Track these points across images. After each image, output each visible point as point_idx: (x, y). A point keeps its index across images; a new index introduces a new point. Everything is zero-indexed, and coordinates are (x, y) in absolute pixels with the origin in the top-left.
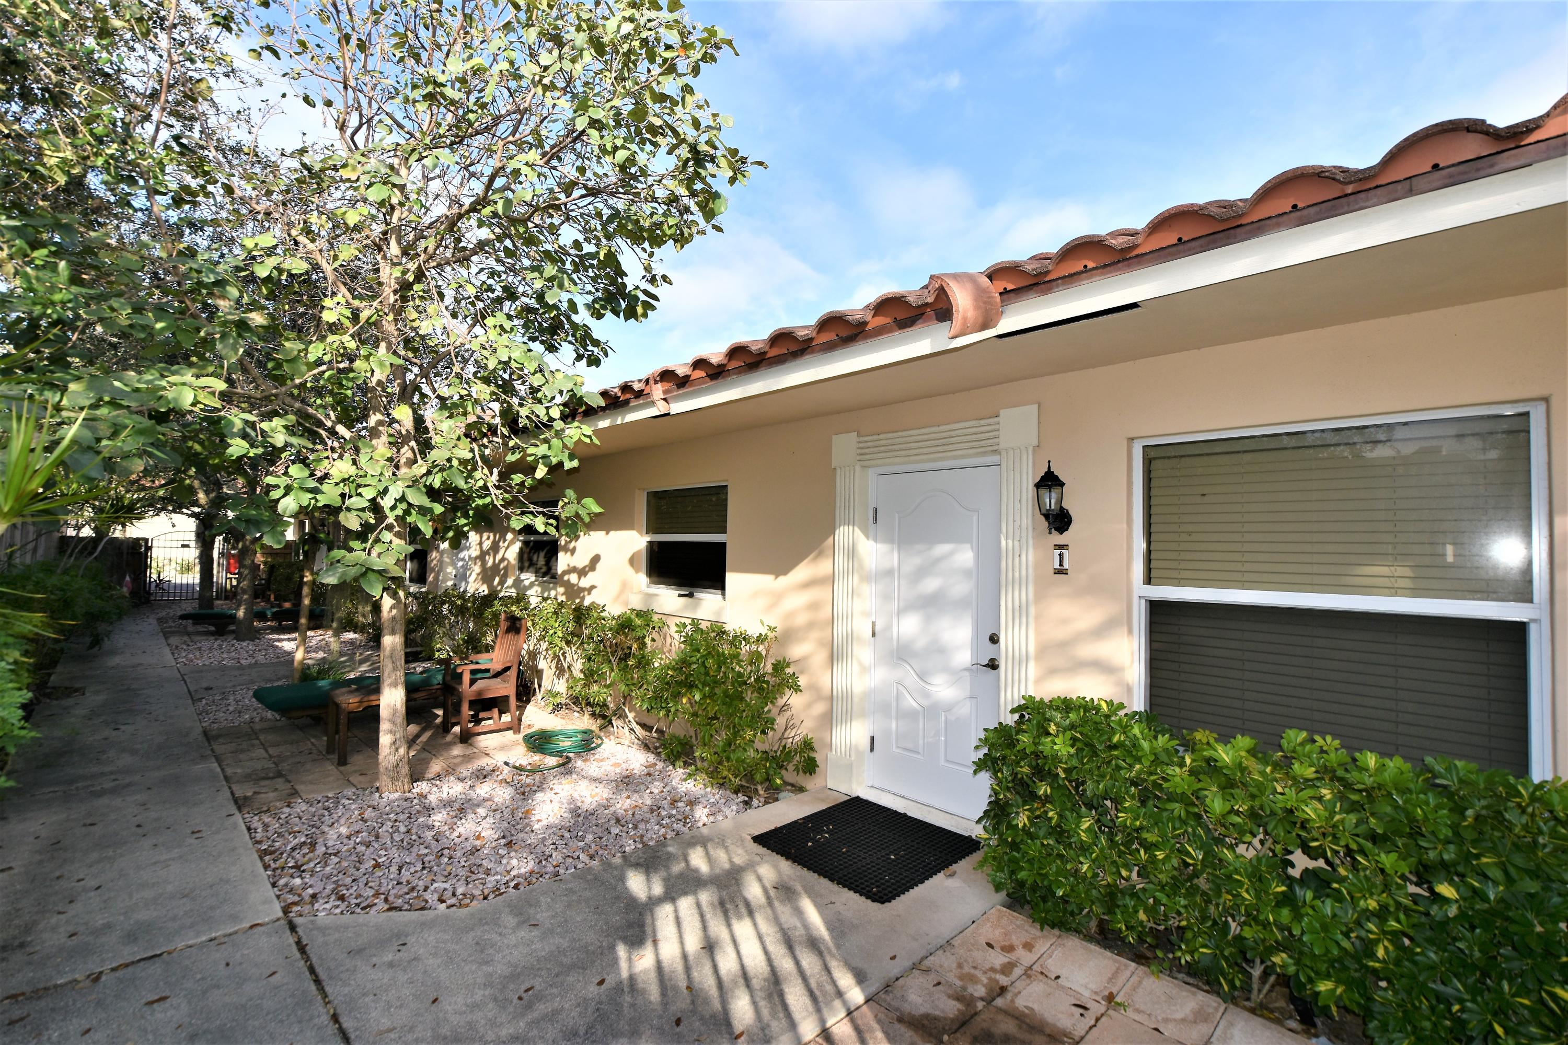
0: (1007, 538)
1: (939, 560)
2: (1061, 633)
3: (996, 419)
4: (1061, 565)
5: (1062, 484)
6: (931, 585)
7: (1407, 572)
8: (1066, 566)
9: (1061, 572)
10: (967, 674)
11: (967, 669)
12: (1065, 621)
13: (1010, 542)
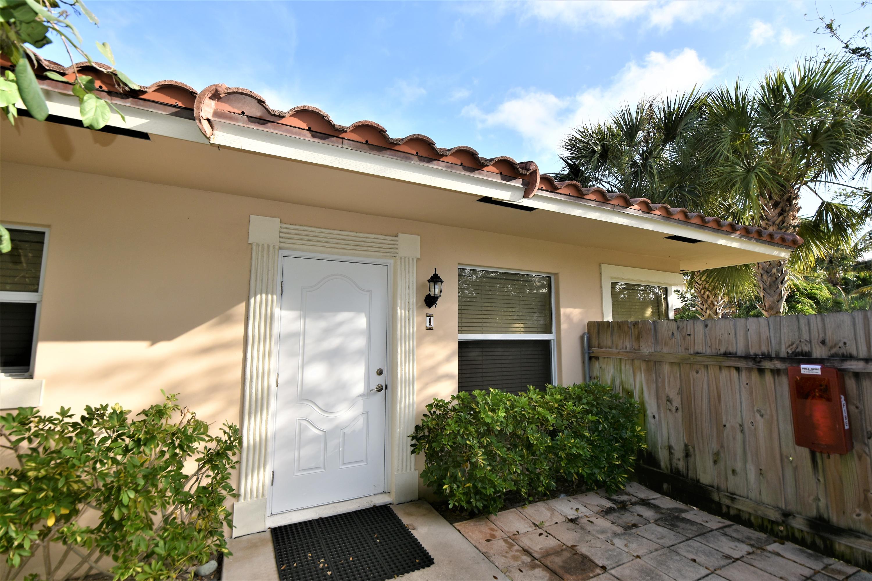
0: (401, 310)
1: (340, 324)
2: (429, 363)
3: (396, 238)
4: (430, 324)
5: (441, 282)
6: (334, 342)
7: (522, 325)
8: (432, 325)
9: (430, 329)
10: (360, 398)
11: (361, 395)
12: (431, 356)
13: (403, 311)
